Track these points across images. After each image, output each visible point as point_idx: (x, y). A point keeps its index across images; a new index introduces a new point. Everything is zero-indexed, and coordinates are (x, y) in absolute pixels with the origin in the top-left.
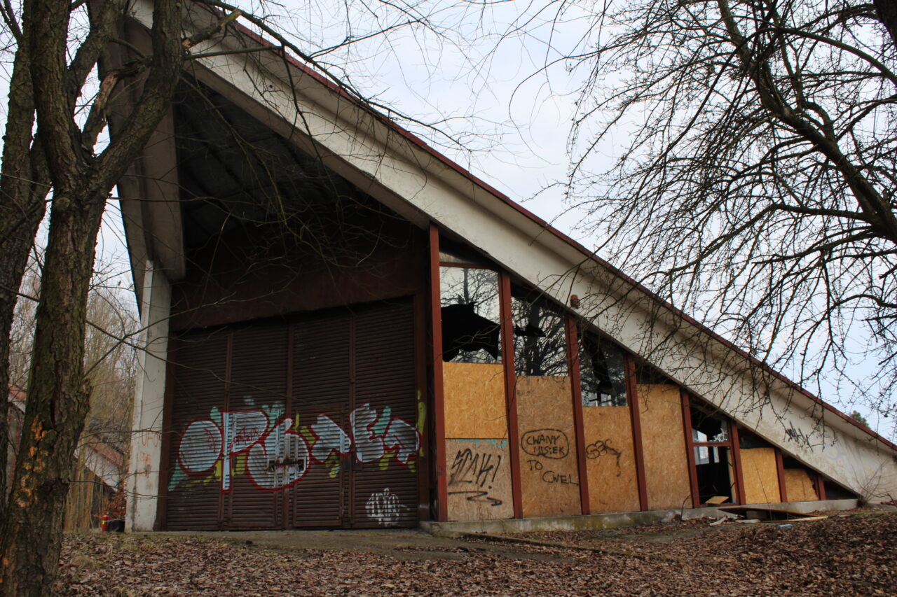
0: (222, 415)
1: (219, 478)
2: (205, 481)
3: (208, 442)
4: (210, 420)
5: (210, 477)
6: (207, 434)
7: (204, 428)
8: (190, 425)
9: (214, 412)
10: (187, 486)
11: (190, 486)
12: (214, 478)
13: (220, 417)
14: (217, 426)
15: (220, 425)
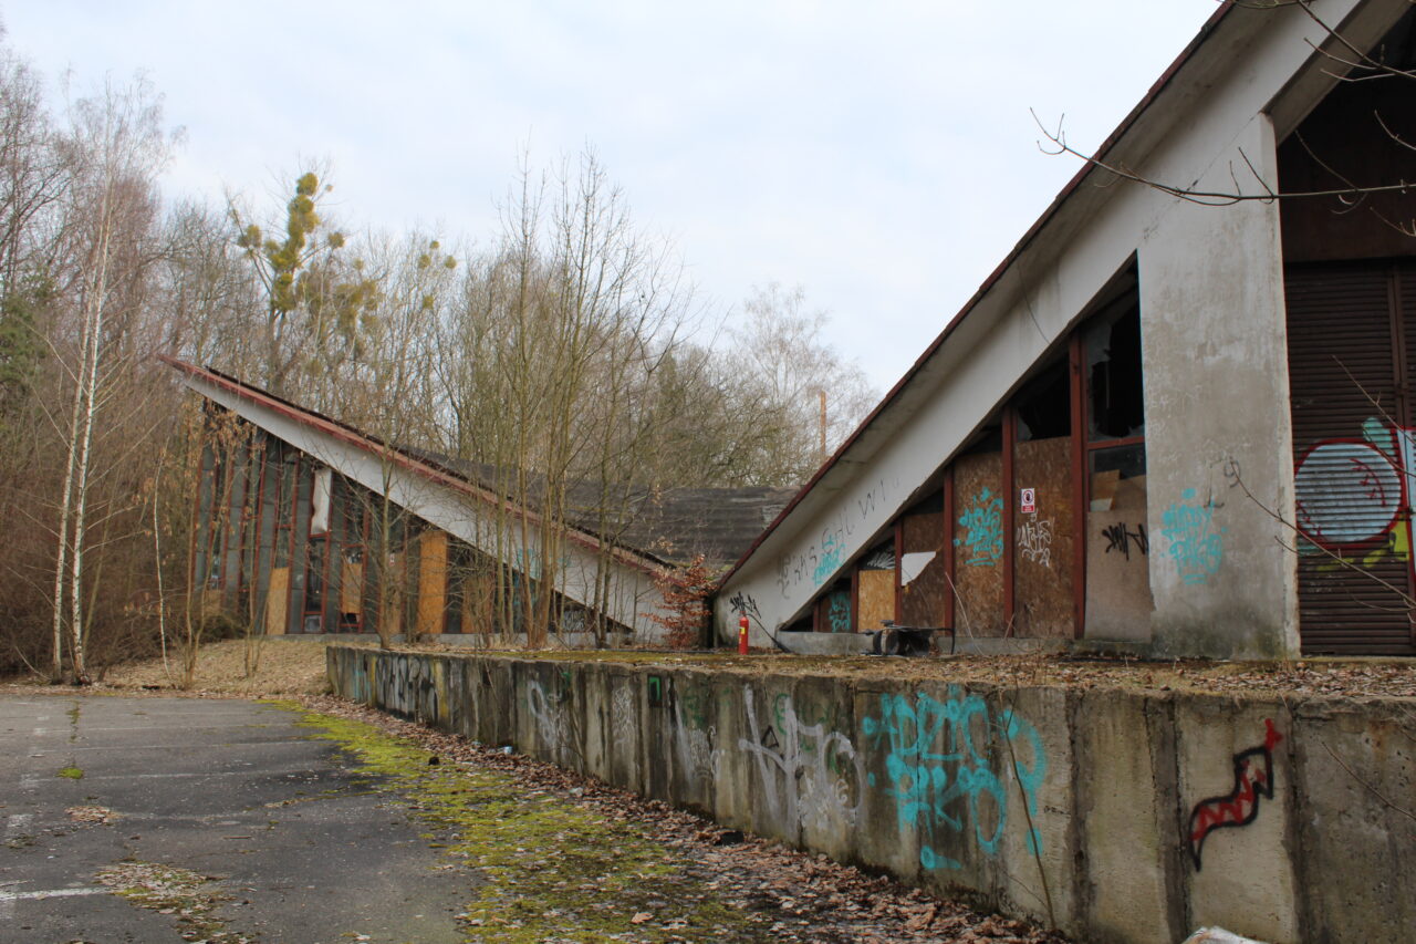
0: (1394, 434)
1: (1403, 555)
2: (1366, 560)
3: (1365, 484)
4: (1365, 442)
5: (1378, 553)
6: (1359, 470)
7: (1352, 458)
8: (1311, 451)
9: (1372, 427)
10: (1320, 568)
11: (1328, 568)
12: (1390, 552)
13: (1389, 439)
14: (1384, 455)
15: (1392, 453)
